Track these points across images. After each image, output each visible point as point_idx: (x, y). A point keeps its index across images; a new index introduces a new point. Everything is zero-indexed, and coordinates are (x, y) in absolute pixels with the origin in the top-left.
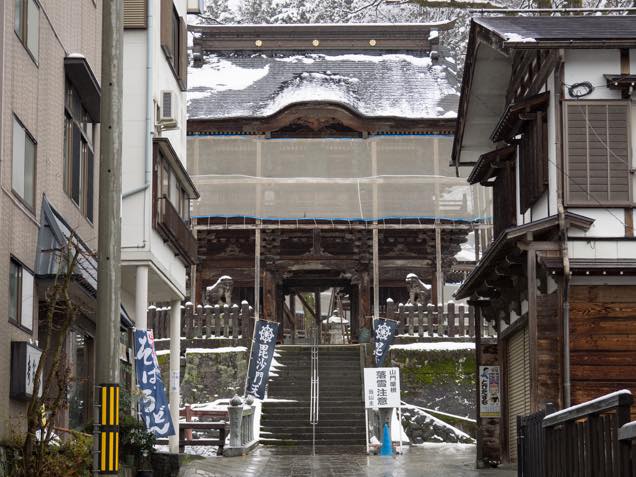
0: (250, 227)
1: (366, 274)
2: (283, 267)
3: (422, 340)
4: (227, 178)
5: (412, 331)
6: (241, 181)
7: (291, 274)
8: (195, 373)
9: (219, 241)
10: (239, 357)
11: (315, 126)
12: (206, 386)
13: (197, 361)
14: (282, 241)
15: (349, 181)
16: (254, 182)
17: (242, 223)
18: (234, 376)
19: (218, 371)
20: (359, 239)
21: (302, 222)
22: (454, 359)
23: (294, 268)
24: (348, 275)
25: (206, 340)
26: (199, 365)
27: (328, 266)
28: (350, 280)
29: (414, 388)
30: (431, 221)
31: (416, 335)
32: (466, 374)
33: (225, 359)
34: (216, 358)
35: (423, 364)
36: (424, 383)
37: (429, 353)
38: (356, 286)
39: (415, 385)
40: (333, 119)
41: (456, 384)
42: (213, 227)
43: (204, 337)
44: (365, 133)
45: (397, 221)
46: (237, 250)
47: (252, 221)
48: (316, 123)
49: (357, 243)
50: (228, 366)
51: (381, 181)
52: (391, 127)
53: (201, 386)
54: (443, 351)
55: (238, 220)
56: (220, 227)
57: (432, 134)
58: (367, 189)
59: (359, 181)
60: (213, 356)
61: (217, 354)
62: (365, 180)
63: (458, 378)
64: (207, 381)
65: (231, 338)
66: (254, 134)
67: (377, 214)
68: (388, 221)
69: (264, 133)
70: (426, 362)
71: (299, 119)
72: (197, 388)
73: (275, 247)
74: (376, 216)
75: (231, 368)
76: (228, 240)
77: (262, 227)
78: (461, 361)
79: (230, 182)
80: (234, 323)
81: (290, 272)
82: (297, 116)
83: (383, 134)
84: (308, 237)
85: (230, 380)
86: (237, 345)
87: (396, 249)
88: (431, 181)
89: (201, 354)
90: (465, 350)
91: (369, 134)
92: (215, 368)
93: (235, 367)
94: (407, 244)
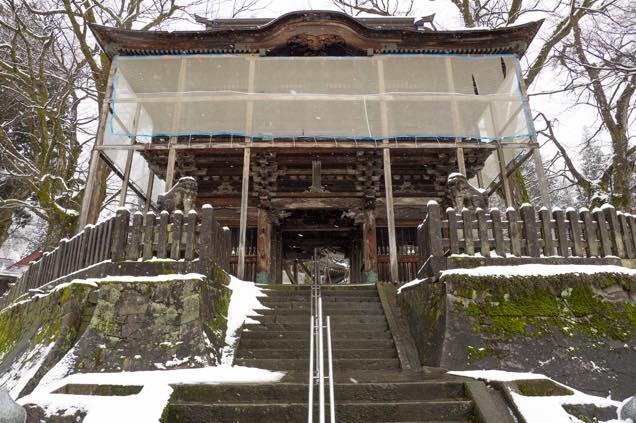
0: (238, 145)
1: (371, 212)
2: (280, 206)
3: (489, 262)
4: (214, 95)
5: (471, 249)
6: (230, 98)
7: (289, 214)
8: (109, 315)
9: (211, 179)
10: (189, 288)
11: (315, 45)
12: (124, 340)
13: (115, 295)
14: (279, 177)
15: (354, 98)
16: (245, 98)
17: (229, 141)
18: (176, 323)
19: (149, 313)
20: (363, 174)
21: (299, 140)
22: (552, 290)
23: (293, 206)
24: (351, 214)
25: (143, 264)
26: (119, 303)
27: (328, 203)
28: (353, 220)
29: (493, 342)
30: (452, 140)
31: (478, 255)
32: (577, 315)
33: (164, 293)
34: (149, 291)
35: (501, 300)
36: (509, 332)
37: (511, 280)
38: (360, 226)
39: (493, 337)
40: (335, 37)
41: (565, 334)
42: (194, 146)
43: (140, 260)
44: (370, 51)
45: (411, 140)
46: (230, 188)
47: (240, 139)
48: (316, 41)
49: (361, 179)
50: (168, 305)
51: (391, 98)
52: (398, 44)
53: (115, 339)
54: (532, 278)
55: (225, 138)
56: (203, 146)
57: (443, 53)
58: (374, 107)
59: (365, 98)
60: (144, 288)
61: (152, 284)
62: (372, 97)
63: (565, 323)
64: (127, 331)
65: (182, 260)
66: (247, 52)
67: (387, 132)
68: (401, 140)
69: (258, 52)
70: (506, 296)
71: (297, 37)
72: (107, 342)
73: (271, 184)
74: (386, 134)
75: (172, 308)
76: (221, 178)
77: (252, 145)
78: (564, 293)
79: (218, 98)
80: (189, 238)
81: (288, 211)
82: (294, 33)
83: (389, 52)
84: (306, 175)
85: (168, 328)
86: (190, 271)
87: (402, 187)
88: (446, 98)
89: (124, 284)
90: (571, 275)
91: (375, 52)
92: (145, 307)
93: (179, 305)
94: (414, 182)
